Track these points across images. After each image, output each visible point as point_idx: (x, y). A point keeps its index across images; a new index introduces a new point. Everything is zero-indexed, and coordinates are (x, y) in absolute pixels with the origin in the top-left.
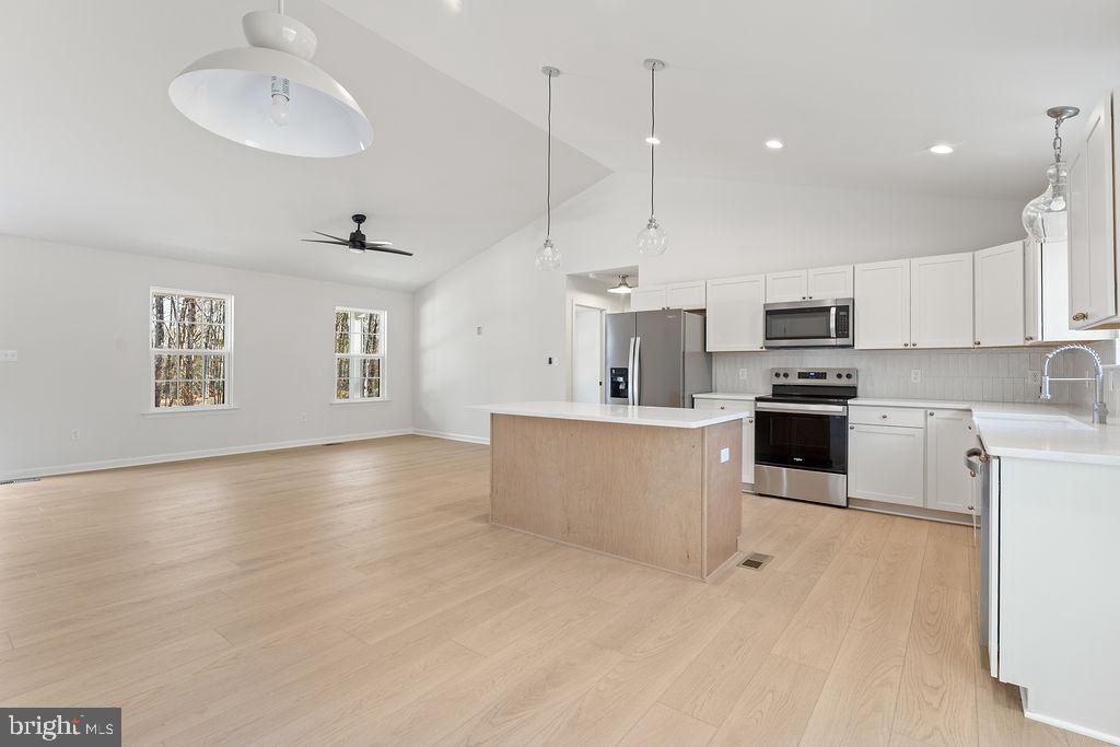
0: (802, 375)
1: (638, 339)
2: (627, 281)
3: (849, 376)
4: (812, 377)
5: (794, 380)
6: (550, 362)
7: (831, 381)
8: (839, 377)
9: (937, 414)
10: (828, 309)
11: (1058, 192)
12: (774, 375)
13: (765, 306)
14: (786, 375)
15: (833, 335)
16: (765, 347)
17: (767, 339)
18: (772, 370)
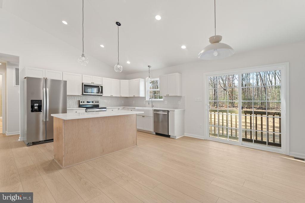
8: (96, 102)
9: (120, 109)
10: (99, 86)
11: (149, 77)
12: (80, 102)
13: (82, 83)
14: (84, 102)
15: (100, 93)
16: (83, 94)
17: (84, 92)
18: (79, 101)
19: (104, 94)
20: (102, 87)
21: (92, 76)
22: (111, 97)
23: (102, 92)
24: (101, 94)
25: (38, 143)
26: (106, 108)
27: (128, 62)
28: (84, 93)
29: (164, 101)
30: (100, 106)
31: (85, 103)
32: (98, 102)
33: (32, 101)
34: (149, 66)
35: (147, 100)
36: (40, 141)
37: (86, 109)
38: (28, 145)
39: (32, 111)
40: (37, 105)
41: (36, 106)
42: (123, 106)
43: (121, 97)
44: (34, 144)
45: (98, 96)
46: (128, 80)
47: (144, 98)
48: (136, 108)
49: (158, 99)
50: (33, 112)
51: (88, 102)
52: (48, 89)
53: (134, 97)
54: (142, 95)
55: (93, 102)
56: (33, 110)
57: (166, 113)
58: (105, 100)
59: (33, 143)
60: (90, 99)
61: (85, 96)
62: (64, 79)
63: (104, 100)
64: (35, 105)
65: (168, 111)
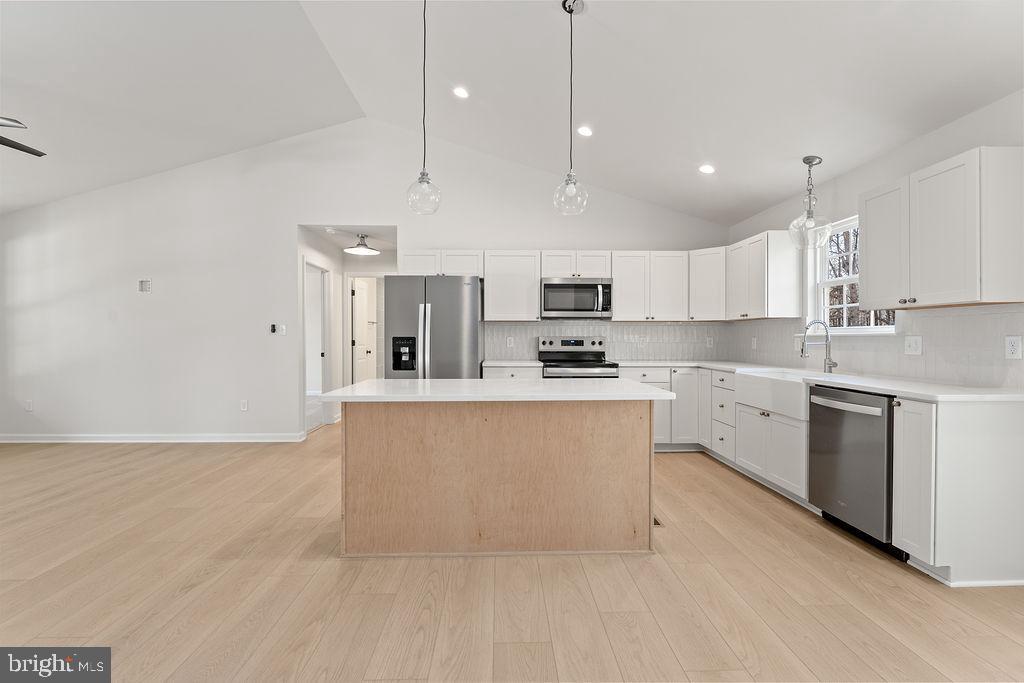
0: (565, 343)
1: (429, 306)
2: (367, 241)
3: (600, 343)
4: (573, 344)
5: (558, 347)
6: (274, 330)
7: (587, 347)
8: (593, 343)
9: (679, 371)
10: (595, 286)
11: (810, 215)
12: (541, 343)
13: (541, 280)
14: (551, 343)
15: (599, 309)
16: (543, 318)
17: (546, 309)
19: (619, 312)
20: (607, 288)
21: (573, 253)
22: (650, 322)
23: (607, 306)
24: (605, 314)
26: (615, 366)
27: (707, 169)
28: (547, 314)
29: (901, 336)
33: (395, 340)
34: (808, 161)
37: (543, 368)
39: (397, 367)
41: (405, 353)
42: (693, 360)
43: (691, 324)
46: (722, 248)
47: (797, 323)
49: (873, 329)
50: (398, 370)
53: (745, 321)
54: (780, 304)
55: (581, 343)
57: (879, 411)
60: (575, 331)
61: (549, 322)
63: (626, 338)
64: (402, 350)
65: (891, 397)
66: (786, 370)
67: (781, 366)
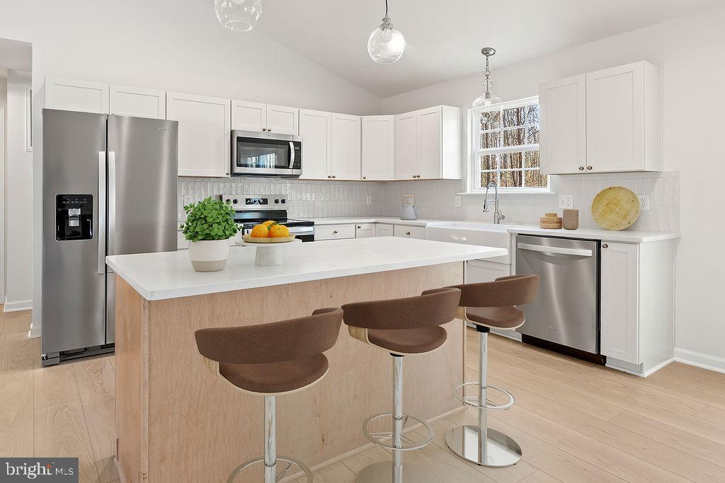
5: (243, 206)
7: (272, 206)
8: (277, 201)
9: (363, 227)
10: (287, 143)
11: (488, 95)
13: (232, 132)
14: (235, 202)
15: (291, 166)
16: (233, 174)
17: (238, 165)
18: (221, 197)
19: (307, 172)
20: (298, 144)
21: (263, 106)
22: (331, 181)
23: (298, 165)
24: (295, 172)
25: (80, 353)
26: (311, 224)
28: (238, 170)
29: (555, 194)
30: (291, 217)
31: (241, 206)
32: (283, 201)
33: (60, 199)
34: (486, 52)
35: (468, 192)
36: (86, 349)
37: (243, 229)
38: (47, 362)
39: (62, 235)
40: (78, 212)
41: (74, 217)
42: (369, 217)
43: (364, 183)
44: (66, 357)
45: (282, 180)
46: (391, 117)
47: (458, 184)
48: (430, 224)
50: (63, 239)
51: (248, 201)
52: (112, 155)
53: (417, 181)
54: (450, 170)
55: (265, 201)
56: (63, 232)
57: (589, 253)
58: (308, 196)
59: (62, 354)
60: (257, 189)
61: (238, 178)
62: (171, 118)
63: (303, 195)
64: (71, 212)
65: (599, 242)
66: (457, 223)
67: (450, 220)
